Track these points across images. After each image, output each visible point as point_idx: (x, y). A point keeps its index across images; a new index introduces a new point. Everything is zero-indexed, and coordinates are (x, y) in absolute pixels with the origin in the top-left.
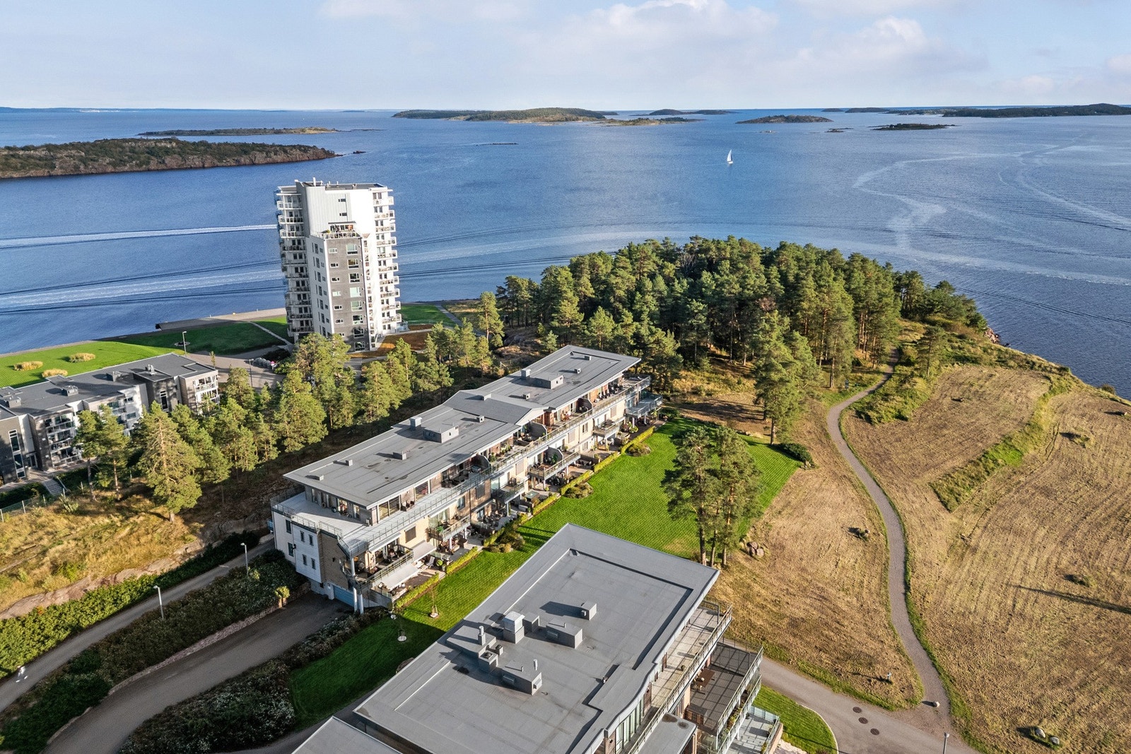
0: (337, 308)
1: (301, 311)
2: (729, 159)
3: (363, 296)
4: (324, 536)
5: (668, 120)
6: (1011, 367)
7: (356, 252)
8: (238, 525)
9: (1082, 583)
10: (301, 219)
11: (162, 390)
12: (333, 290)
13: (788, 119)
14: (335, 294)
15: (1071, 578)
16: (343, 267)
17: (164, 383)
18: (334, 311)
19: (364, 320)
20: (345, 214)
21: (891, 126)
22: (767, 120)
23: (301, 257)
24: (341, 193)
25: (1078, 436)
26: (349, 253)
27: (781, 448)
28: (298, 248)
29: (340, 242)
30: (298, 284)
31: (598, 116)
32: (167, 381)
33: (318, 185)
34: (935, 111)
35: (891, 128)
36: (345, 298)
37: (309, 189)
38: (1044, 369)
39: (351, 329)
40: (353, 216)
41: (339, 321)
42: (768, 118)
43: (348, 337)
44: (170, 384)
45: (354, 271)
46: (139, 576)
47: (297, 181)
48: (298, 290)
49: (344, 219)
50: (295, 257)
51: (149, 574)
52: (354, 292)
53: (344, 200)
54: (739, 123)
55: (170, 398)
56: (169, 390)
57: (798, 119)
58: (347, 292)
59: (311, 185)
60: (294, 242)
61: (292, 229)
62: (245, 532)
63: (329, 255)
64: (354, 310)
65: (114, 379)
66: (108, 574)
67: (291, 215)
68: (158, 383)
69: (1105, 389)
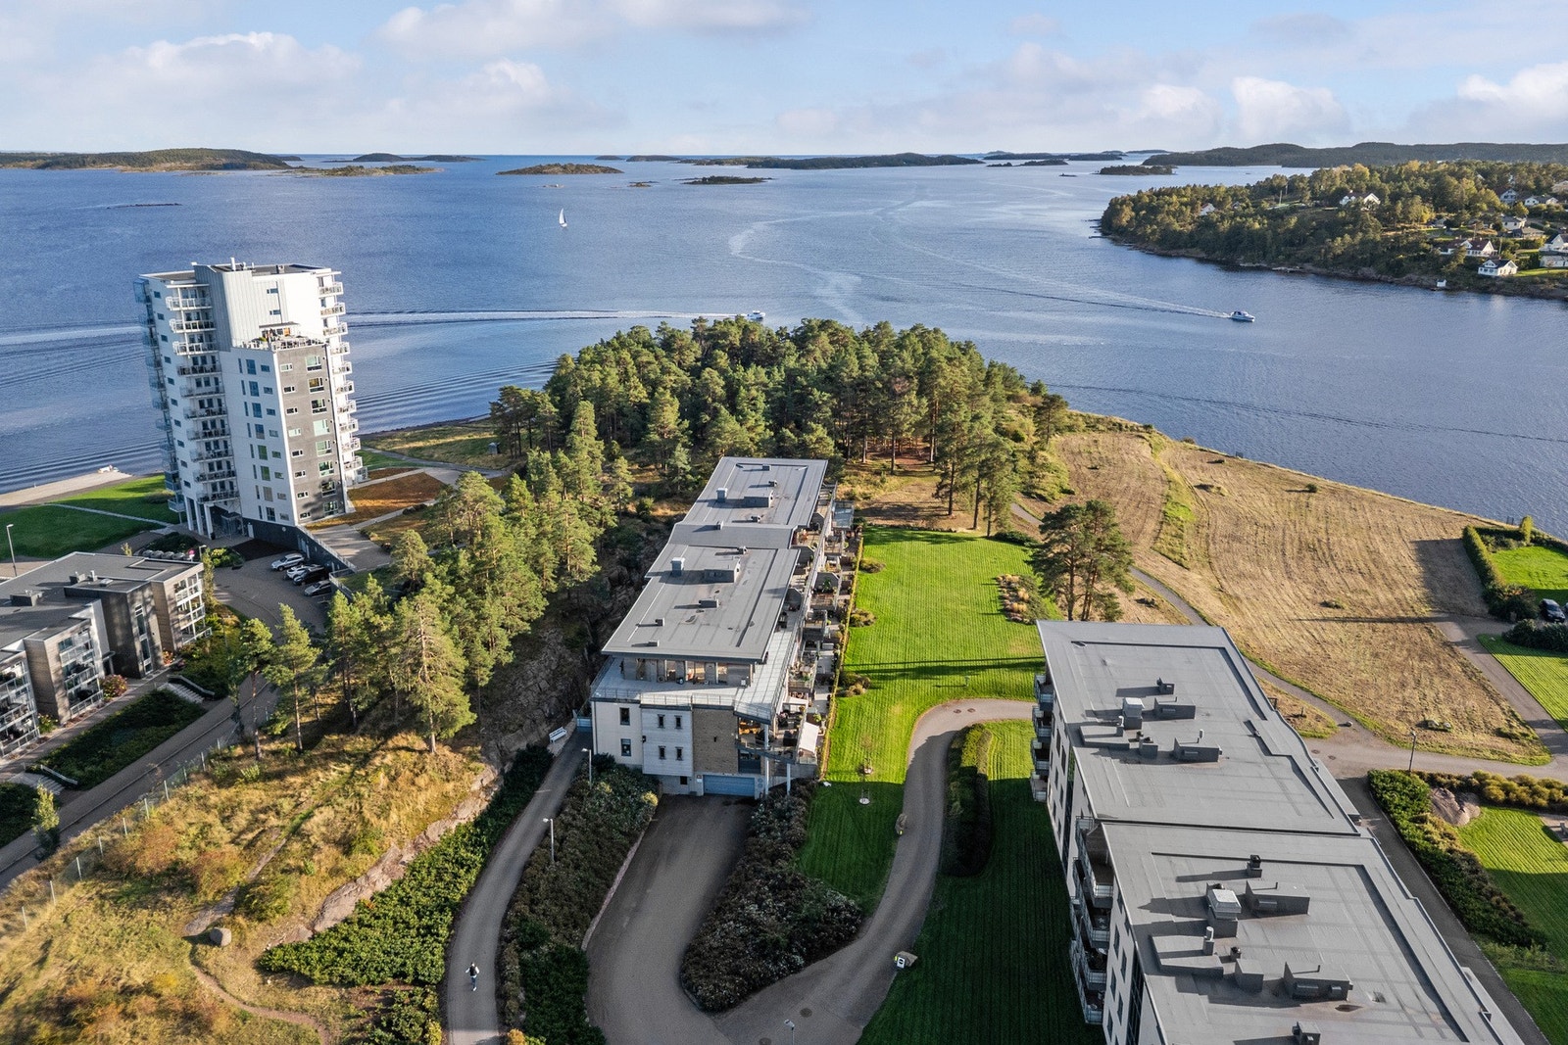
0: (295, 454)
1: (211, 469)
2: (561, 221)
3: (332, 432)
4: (699, 711)
5: (395, 169)
6: (1103, 431)
7: (320, 367)
8: (519, 739)
9: (1337, 607)
10: (211, 323)
11: (137, 604)
12: (289, 428)
13: (565, 169)
14: (292, 433)
15: (1326, 604)
16: (302, 391)
17: (140, 593)
18: (292, 460)
19: (336, 468)
20: (276, 312)
21: (704, 179)
22: (538, 171)
23: (207, 383)
24: (270, 280)
25: (1212, 486)
26: (309, 369)
27: (1001, 538)
28: (202, 370)
29: (295, 353)
30: (205, 425)
31: (276, 162)
32: (142, 589)
33: (240, 268)
34: (736, 161)
35: (704, 181)
36: (307, 437)
37: (228, 277)
38: (1132, 429)
39: (319, 483)
40: (290, 315)
41: (299, 474)
42: (539, 168)
43: (315, 496)
44: (147, 593)
45: (319, 396)
46: (453, 827)
47: (194, 264)
48: (205, 435)
49: (276, 319)
50: (199, 384)
51: (463, 822)
52: (319, 428)
53: (274, 291)
54: (501, 173)
55: (148, 616)
56: (146, 604)
57: (579, 169)
58: (309, 428)
59: (229, 269)
60: (195, 359)
61: (192, 340)
62: (528, 745)
63: (282, 374)
64: (321, 456)
65: (34, 602)
66: (413, 835)
67: (189, 319)
68: (132, 594)
69: (1187, 441)
